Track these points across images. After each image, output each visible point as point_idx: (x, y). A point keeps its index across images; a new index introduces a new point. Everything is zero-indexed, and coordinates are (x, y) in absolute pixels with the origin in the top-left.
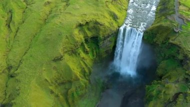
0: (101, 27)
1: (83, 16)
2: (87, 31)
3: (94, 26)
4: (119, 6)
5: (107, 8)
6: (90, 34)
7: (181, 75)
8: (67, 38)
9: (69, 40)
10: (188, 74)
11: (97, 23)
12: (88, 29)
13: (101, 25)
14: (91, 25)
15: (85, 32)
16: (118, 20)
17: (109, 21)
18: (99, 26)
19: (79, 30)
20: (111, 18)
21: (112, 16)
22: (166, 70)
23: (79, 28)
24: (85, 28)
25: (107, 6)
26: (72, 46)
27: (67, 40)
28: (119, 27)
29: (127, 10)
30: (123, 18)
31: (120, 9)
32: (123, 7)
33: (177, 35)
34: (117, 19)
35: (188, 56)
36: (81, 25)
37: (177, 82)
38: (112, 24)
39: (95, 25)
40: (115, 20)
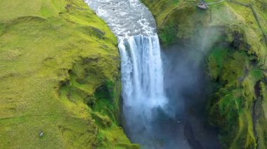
0: (100, 64)
1: (48, 63)
2: (82, 88)
3: (86, 69)
5: (74, 26)
6: (89, 89)
7: (244, 60)
8: (65, 129)
9: (70, 130)
10: (252, 54)
11: (86, 61)
12: (80, 82)
13: (96, 60)
14: (80, 71)
15: (79, 92)
17: (97, 44)
18: (94, 63)
19: (69, 96)
20: (95, 38)
22: (218, 66)
23: (64, 92)
24: (74, 84)
25: (69, 21)
26: (87, 135)
27: (67, 133)
33: (208, 12)
34: (103, 34)
35: (238, 32)
36: (63, 85)
37: (247, 71)
38: (106, 46)
39: (86, 66)
40: (104, 39)
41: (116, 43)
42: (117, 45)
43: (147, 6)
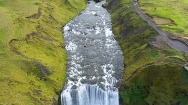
4: (46, 42)
16: (51, 77)
20: (33, 78)
21: (35, 72)
25: (15, 50)
28: (59, 93)
29: (64, 47)
30: (62, 66)
31: (50, 49)
32: (54, 43)
34: (49, 73)
38: (38, 93)
40: (45, 80)
41: (58, 90)
42: (61, 92)
43: (122, 50)
